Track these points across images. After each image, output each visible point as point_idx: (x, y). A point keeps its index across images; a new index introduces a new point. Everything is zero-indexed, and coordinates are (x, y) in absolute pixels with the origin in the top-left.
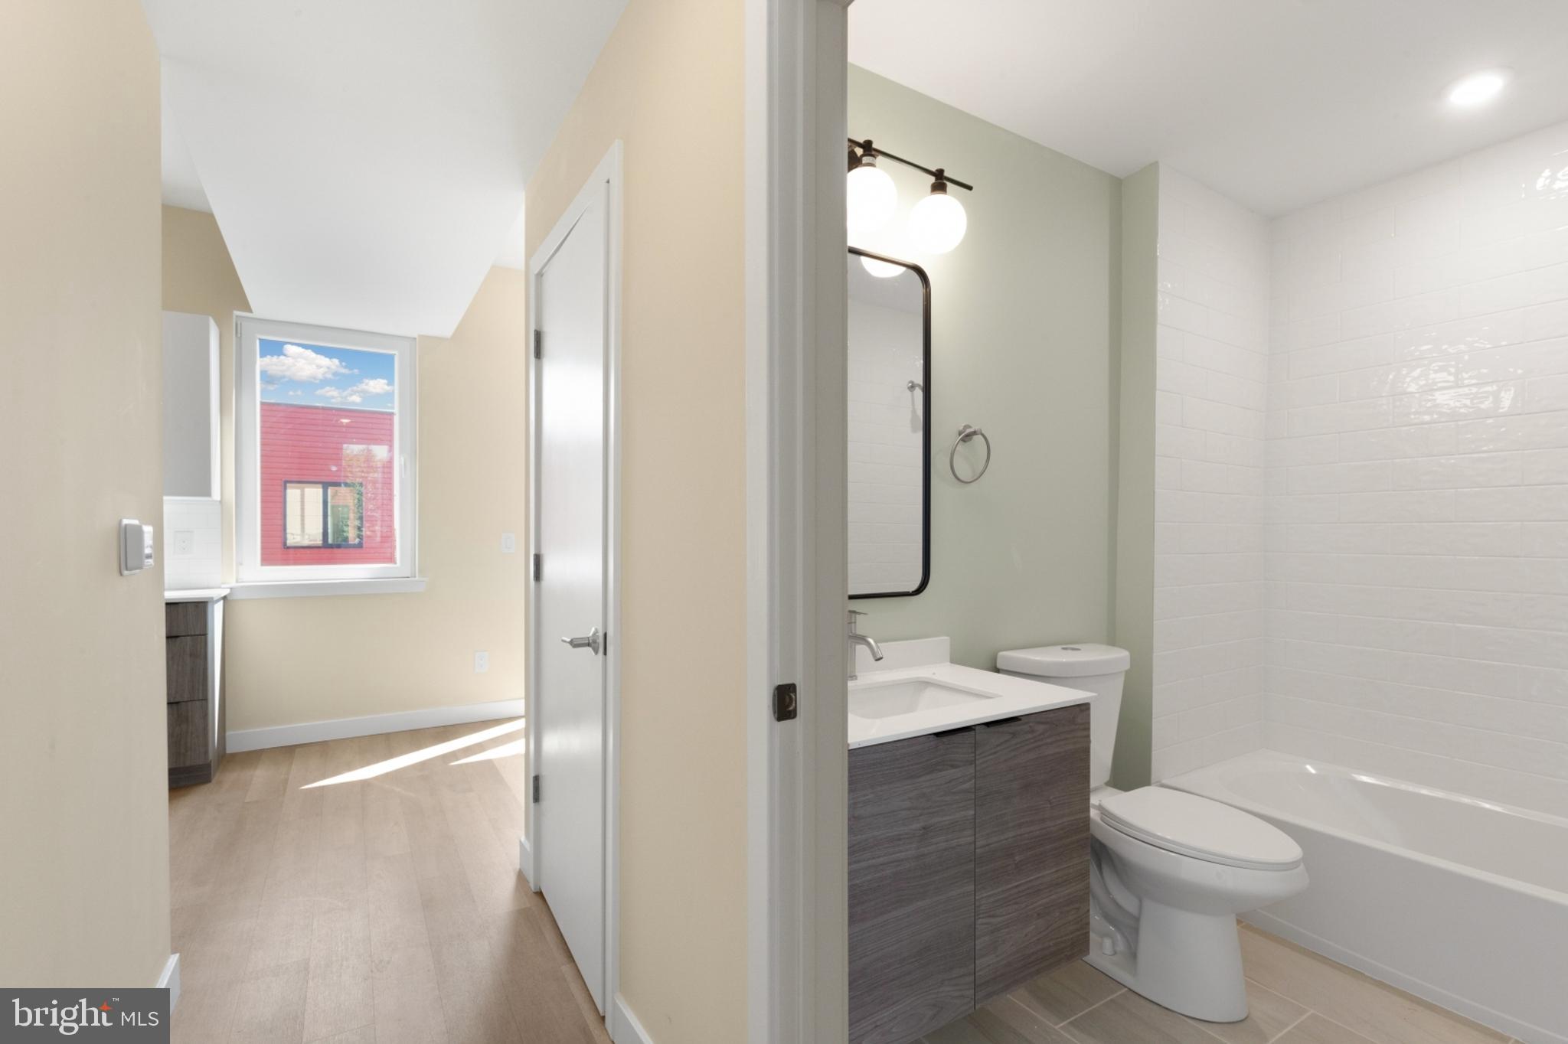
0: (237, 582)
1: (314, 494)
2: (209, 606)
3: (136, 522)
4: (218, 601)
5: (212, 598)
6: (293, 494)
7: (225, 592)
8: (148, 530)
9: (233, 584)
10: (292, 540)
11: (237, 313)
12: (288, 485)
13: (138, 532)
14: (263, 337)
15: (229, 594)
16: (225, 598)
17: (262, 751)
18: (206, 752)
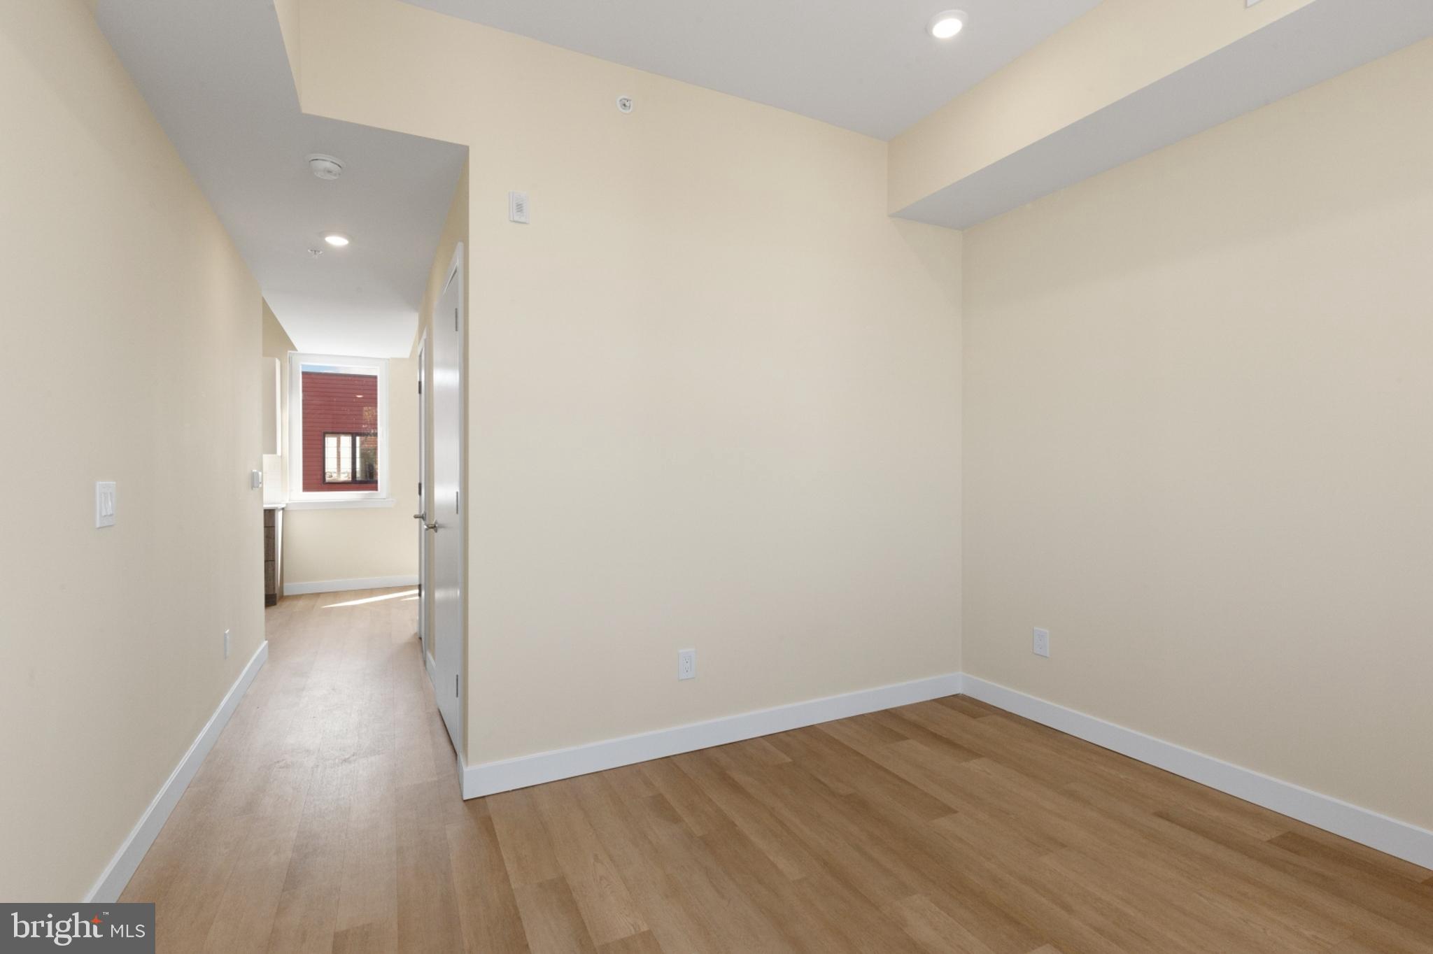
0: (290, 500)
1: (346, 440)
2: (276, 512)
3: (255, 471)
4: (279, 510)
5: (277, 508)
6: (330, 442)
7: (283, 506)
8: (260, 473)
9: (288, 502)
10: (328, 479)
11: (289, 352)
12: (327, 435)
13: (257, 474)
14: (303, 363)
15: (286, 507)
16: (283, 509)
17: (303, 595)
18: (274, 588)
